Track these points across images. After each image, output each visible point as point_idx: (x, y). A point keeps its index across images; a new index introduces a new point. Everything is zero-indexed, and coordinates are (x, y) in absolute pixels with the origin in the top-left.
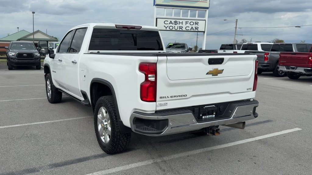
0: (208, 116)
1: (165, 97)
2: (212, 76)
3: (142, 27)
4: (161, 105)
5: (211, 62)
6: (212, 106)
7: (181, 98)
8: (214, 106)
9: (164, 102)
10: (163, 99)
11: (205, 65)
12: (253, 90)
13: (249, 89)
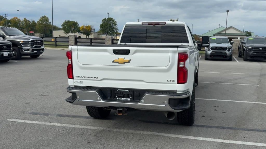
0: (122, 99)
1: (80, 77)
2: (119, 64)
3: (166, 23)
4: (77, 82)
5: (116, 52)
6: (125, 90)
7: (92, 79)
8: (128, 90)
9: (80, 81)
10: (78, 78)
11: (110, 55)
12: (178, 83)
13: (170, 81)
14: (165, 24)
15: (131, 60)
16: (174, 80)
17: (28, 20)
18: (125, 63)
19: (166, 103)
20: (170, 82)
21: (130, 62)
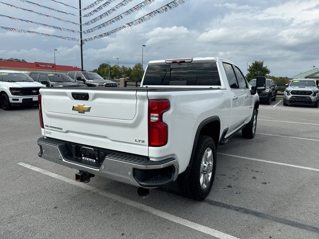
0: (88, 159)
1: (48, 126)
2: (79, 113)
3: (194, 60)
4: (48, 133)
6: (90, 148)
7: (58, 130)
8: (92, 149)
9: (49, 131)
10: (47, 128)
11: (70, 99)
12: (150, 145)
13: (139, 141)
14: (192, 61)
15: (91, 107)
16: (144, 141)
17: (125, 67)
18: (85, 112)
19: (130, 173)
20: (139, 143)
21: (90, 111)
